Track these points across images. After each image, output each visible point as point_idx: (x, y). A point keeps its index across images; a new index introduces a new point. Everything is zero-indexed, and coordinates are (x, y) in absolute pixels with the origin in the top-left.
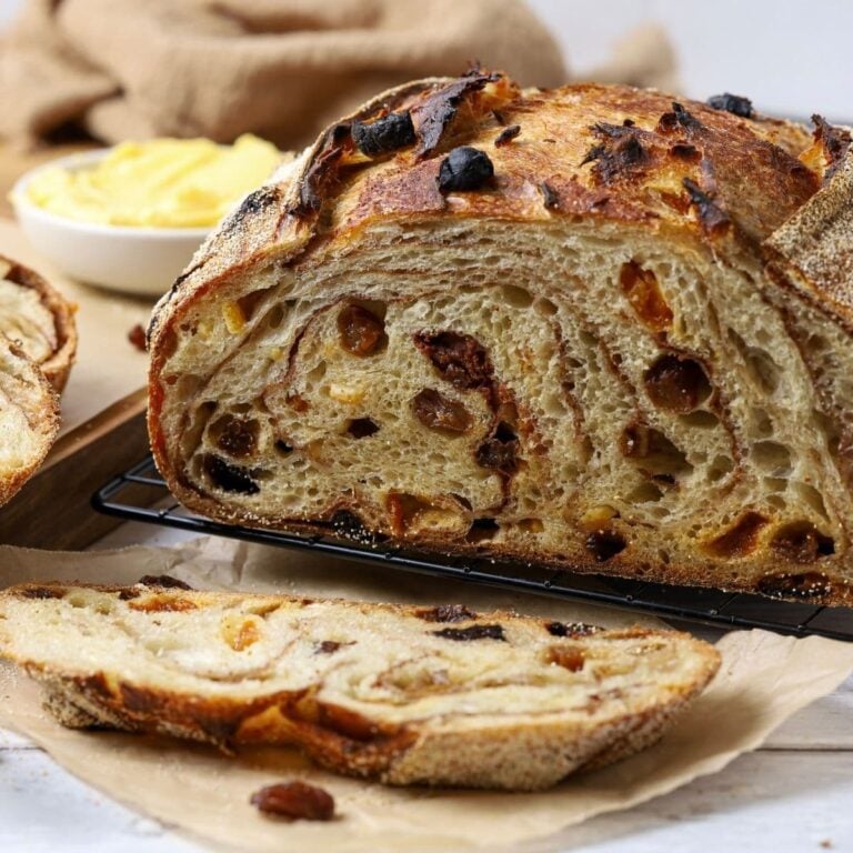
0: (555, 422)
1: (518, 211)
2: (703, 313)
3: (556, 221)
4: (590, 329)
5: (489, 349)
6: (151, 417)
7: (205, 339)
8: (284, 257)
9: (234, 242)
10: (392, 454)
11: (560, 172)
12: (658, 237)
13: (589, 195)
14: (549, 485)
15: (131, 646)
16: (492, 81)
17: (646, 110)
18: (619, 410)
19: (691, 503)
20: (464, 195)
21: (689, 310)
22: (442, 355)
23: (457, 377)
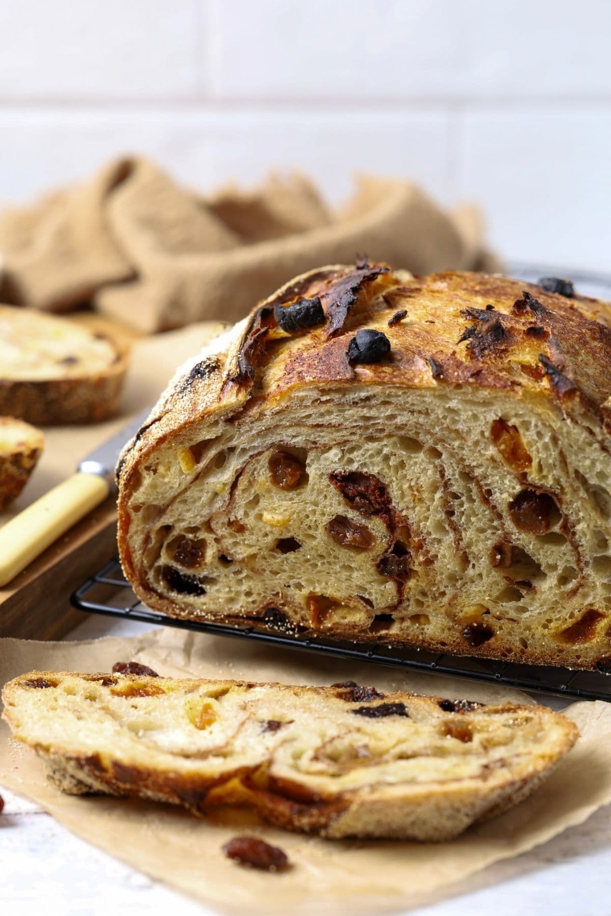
0: (439, 541)
1: (411, 380)
2: (555, 458)
3: (441, 388)
4: (467, 470)
5: (388, 486)
6: (121, 537)
7: (164, 477)
8: (227, 414)
9: (185, 402)
10: (311, 565)
11: (442, 348)
12: (521, 401)
13: (466, 367)
14: (434, 589)
15: (118, 728)
16: (382, 274)
17: (499, 295)
18: (489, 531)
19: (545, 602)
20: (368, 367)
21: (545, 456)
22: (351, 489)
23: (362, 507)
